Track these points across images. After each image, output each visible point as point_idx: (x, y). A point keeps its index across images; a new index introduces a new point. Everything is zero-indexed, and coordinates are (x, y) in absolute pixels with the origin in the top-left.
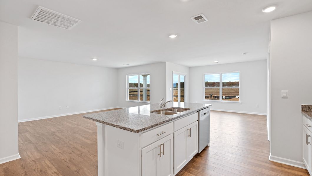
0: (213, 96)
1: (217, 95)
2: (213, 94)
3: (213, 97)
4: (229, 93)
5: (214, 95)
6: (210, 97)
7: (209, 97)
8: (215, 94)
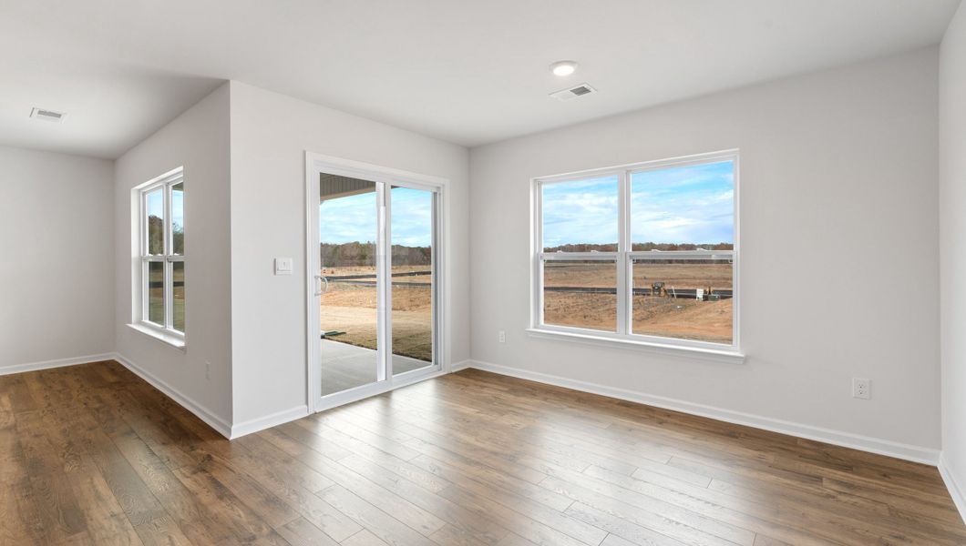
0: (665, 291)
1: (679, 288)
2: (665, 281)
3: (663, 293)
4: (718, 279)
5: (667, 287)
6: (654, 295)
7: (652, 293)
8: (673, 284)
